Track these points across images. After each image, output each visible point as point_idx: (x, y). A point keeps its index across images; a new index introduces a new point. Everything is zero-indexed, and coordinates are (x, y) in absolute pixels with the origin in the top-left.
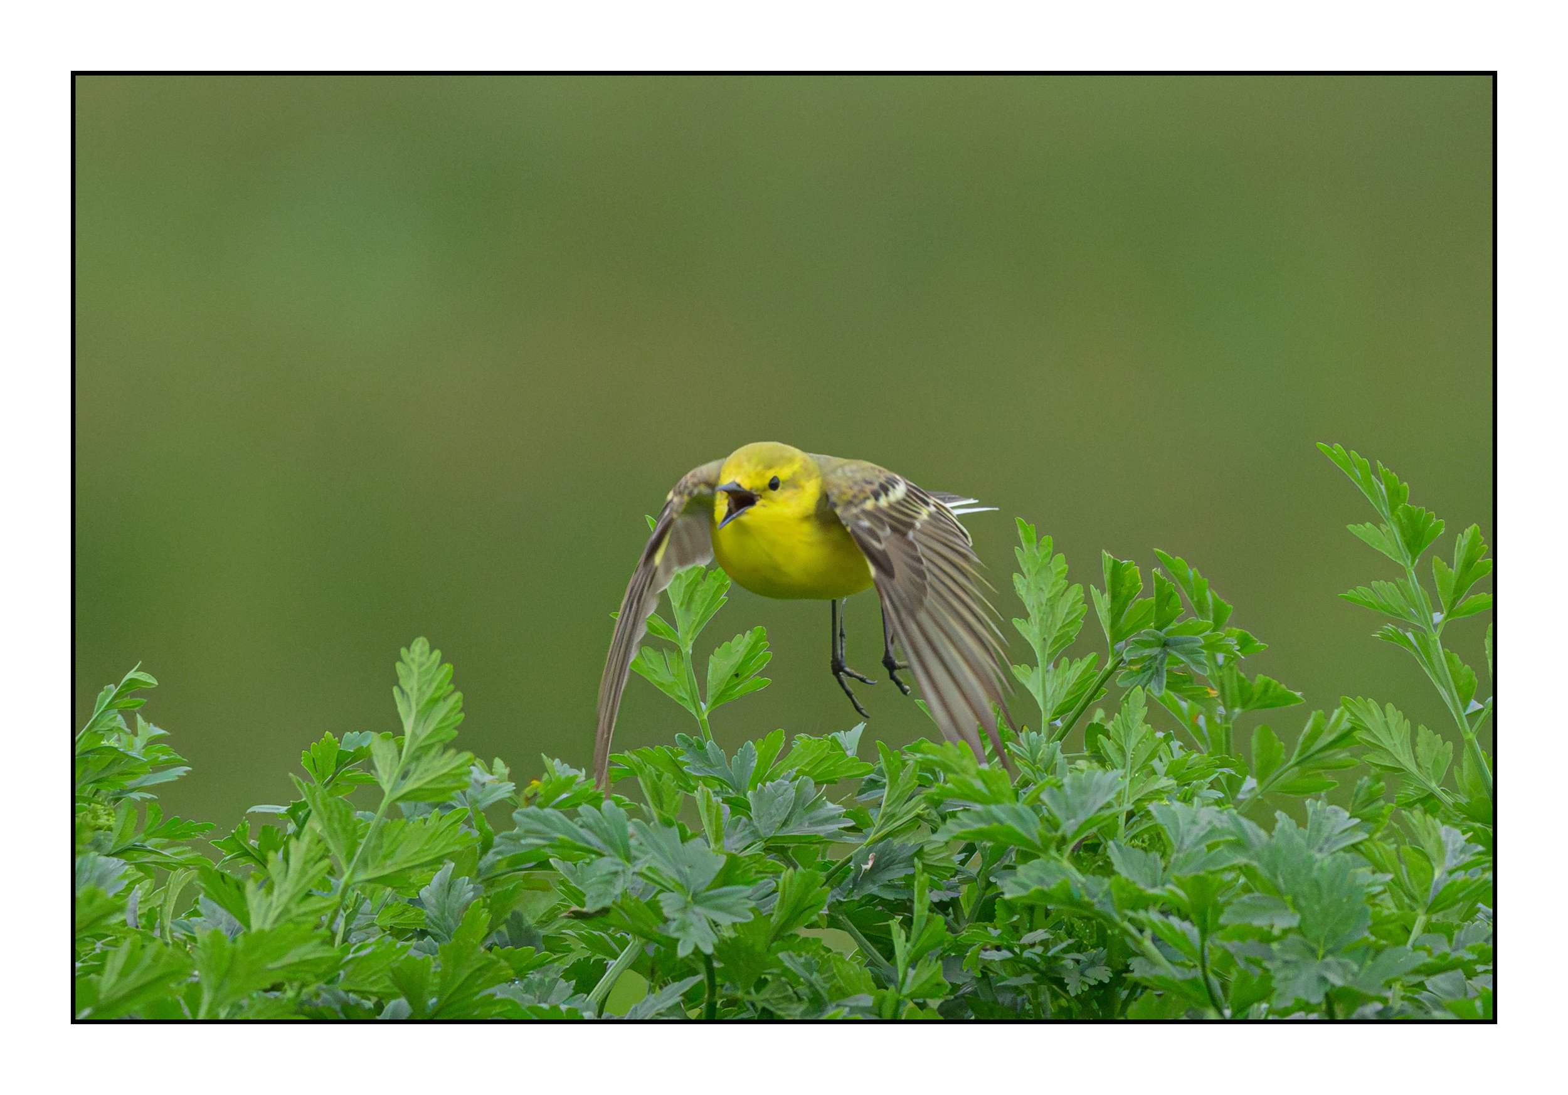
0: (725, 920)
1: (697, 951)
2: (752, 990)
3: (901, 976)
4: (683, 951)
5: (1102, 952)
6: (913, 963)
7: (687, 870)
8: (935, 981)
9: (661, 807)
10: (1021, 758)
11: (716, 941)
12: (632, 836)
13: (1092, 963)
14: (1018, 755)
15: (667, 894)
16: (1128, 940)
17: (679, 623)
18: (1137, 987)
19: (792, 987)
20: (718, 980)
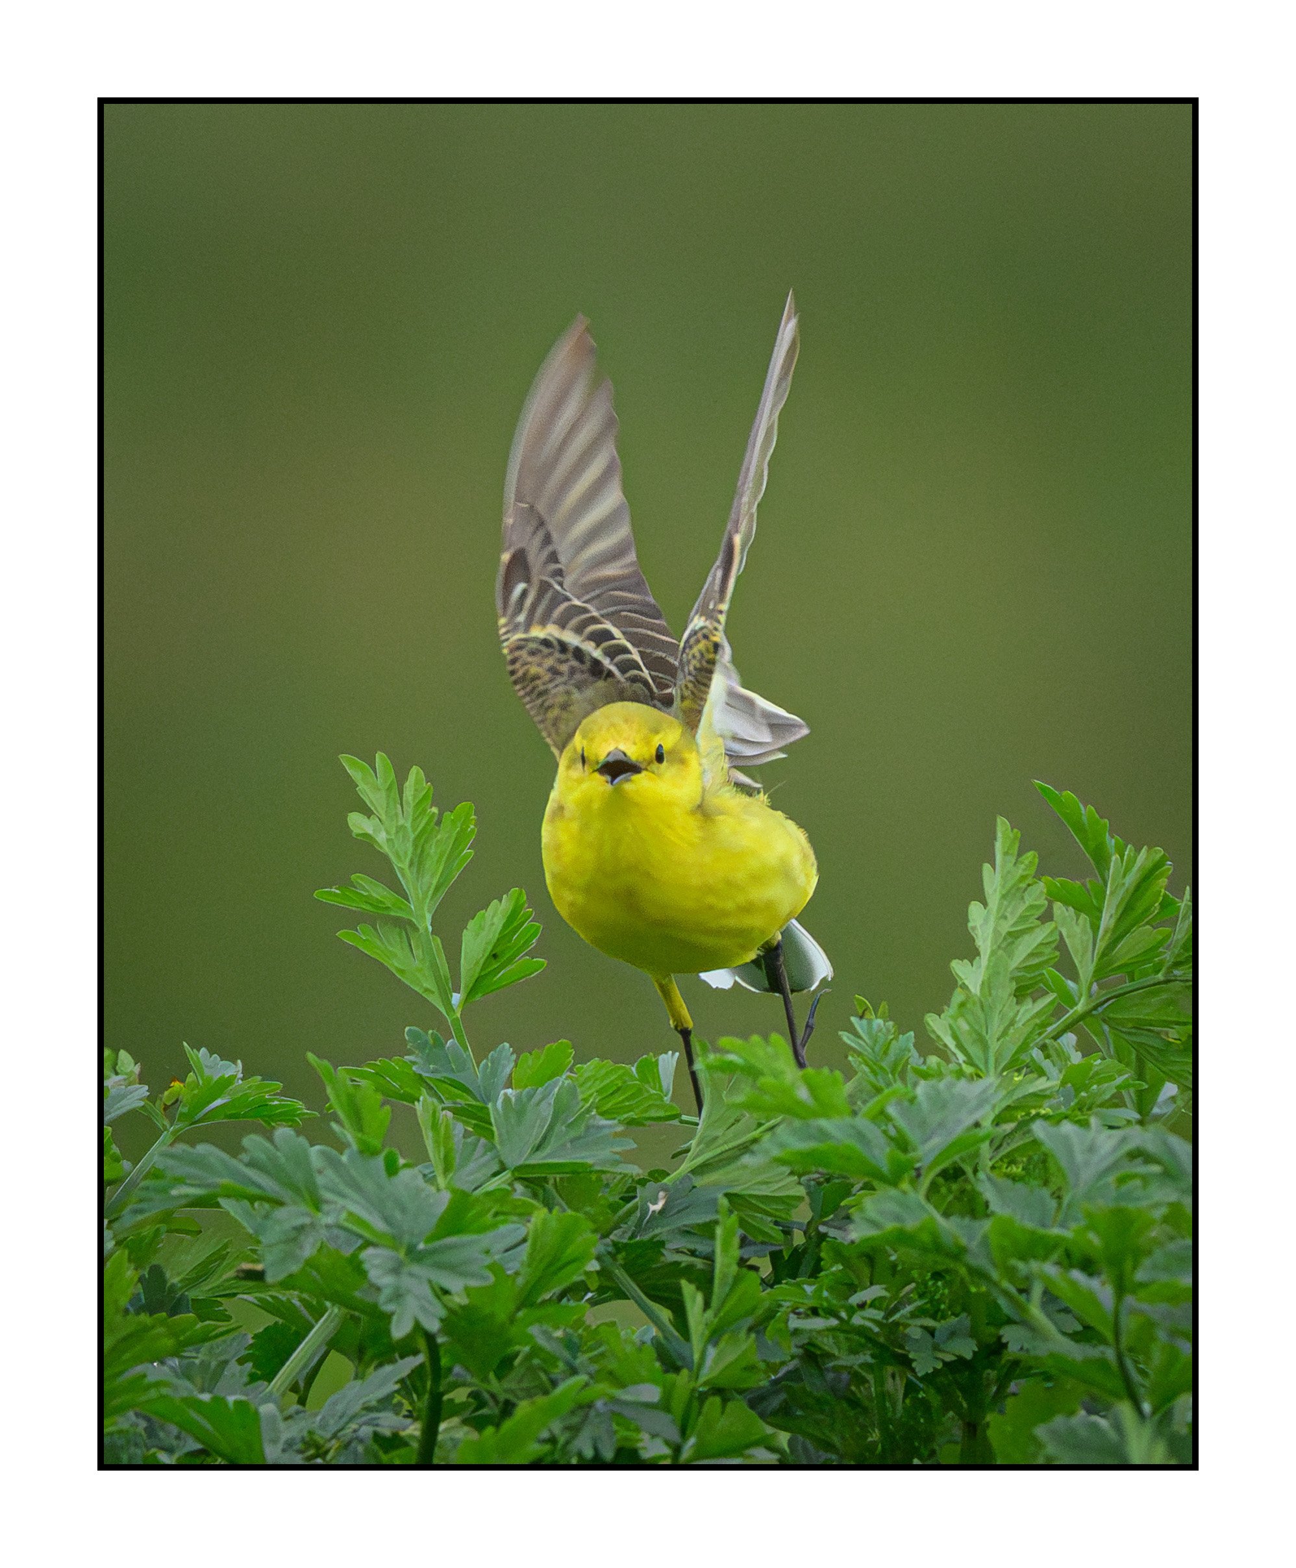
0: (455, 1284)
1: (418, 1326)
2: (492, 1376)
3: (696, 1357)
4: (399, 1330)
5: (965, 1319)
6: (714, 1337)
7: (398, 1215)
8: (744, 1364)
9: (360, 1128)
10: (859, 1054)
11: (443, 1313)
12: (320, 1172)
13: (953, 1334)
14: (854, 1050)
15: (370, 1251)
16: (1002, 1302)
17: (410, 891)
18: (1015, 1368)
19: (546, 1372)
20: (444, 1362)
